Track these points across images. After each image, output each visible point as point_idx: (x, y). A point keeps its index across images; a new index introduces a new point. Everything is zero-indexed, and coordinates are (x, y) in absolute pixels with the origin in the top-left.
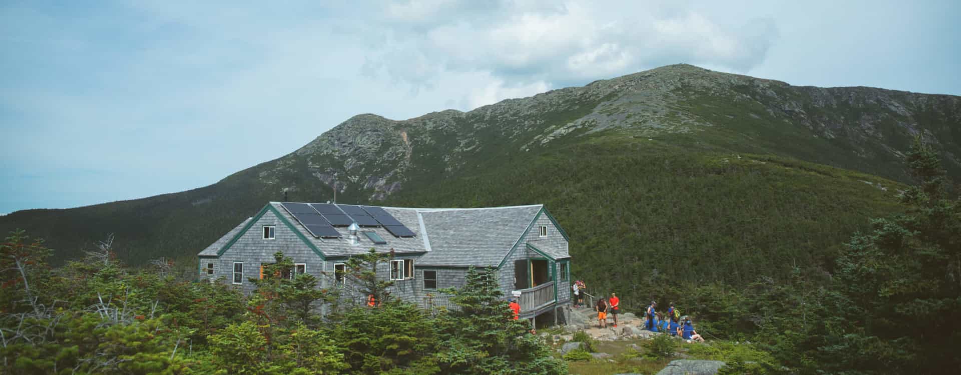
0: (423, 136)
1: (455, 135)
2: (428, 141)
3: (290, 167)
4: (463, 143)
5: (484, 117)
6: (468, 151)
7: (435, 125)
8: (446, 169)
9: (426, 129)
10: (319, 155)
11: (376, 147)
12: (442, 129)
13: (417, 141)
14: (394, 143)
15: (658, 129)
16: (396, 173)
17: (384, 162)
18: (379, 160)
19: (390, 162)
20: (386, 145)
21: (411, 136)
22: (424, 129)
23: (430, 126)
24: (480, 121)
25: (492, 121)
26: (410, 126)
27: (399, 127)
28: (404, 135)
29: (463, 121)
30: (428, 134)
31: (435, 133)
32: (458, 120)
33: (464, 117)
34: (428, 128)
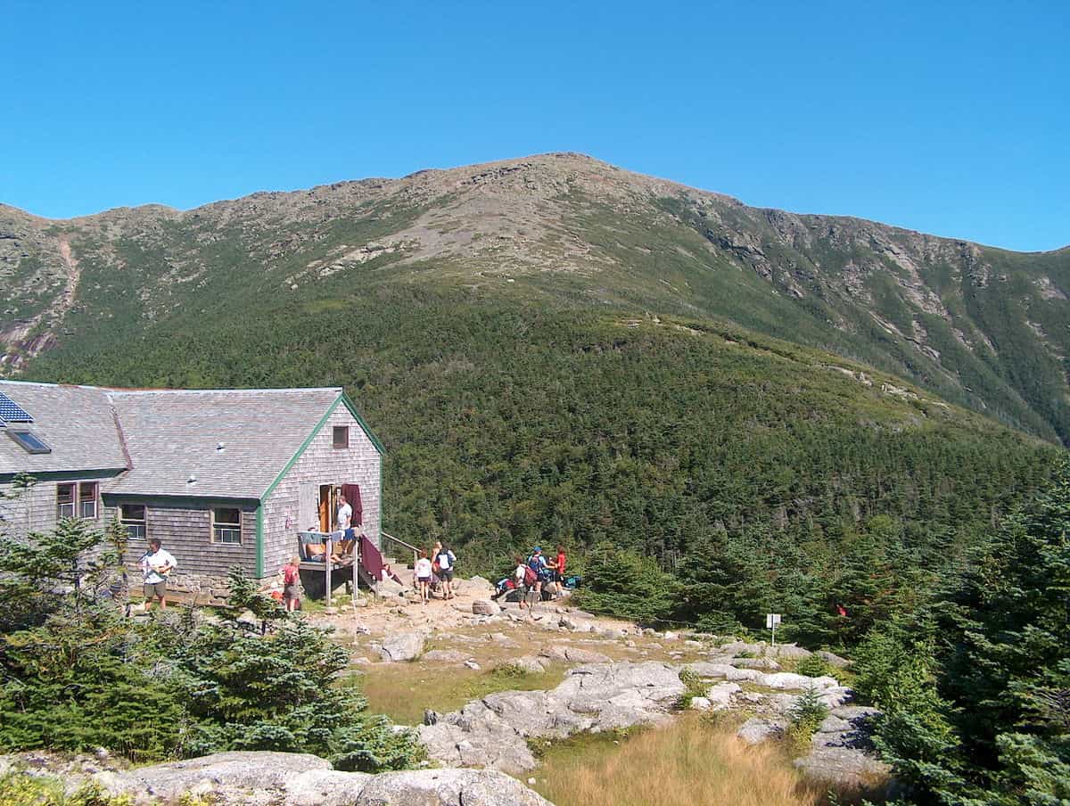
0: (101, 252)
1: (162, 252)
2: (110, 261)
4: (176, 268)
5: (216, 223)
6: (186, 284)
7: (124, 232)
8: (143, 315)
9: (107, 238)
11: (10, 267)
12: (138, 240)
13: (89, 261)
14: (45, 261)
15: (524, 263)
16: (48, 317)
17: (25, 295)
18: (16, 293)
20: (29, 265)
21: (78, 251)
22: (103, 238)
23: (114, 233)
24: (210, 228)
25: (232, 231)
26: (77, 230)
27: (54, 231)
28: (65, 248)
29: (177, 226)
30: (110, 248)
31: (125, 246)
32: (169, 225)
33: (179, 219)
34: (111, 237)
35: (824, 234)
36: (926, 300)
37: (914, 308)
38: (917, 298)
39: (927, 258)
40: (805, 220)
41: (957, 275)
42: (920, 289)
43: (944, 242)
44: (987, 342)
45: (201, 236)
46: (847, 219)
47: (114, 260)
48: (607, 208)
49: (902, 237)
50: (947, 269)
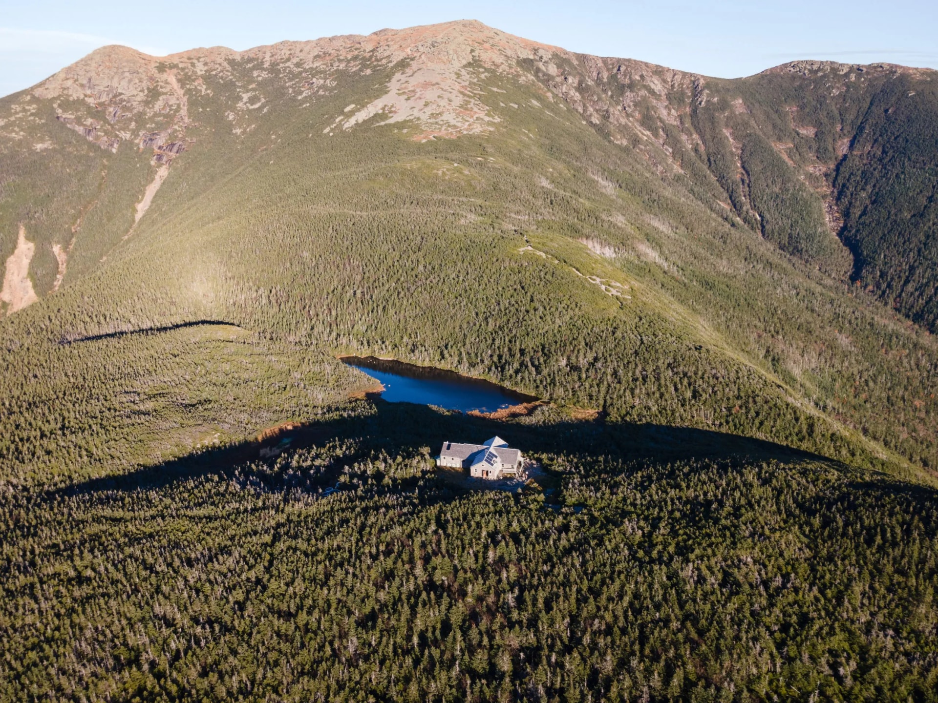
0: (196, 84)
1: (232, 84)
2: (203, 90)
3: (32, 114)
4: (245, 97)
5: (262, 63)
6: (254, 110)
7: (206, 68)
8: (234, 131)
9: (196, 72)
10: (68, 101)
11: (141, 94)
12: (216, 75)
13: (189, 90)
14: (163, 90)
15: (455, 127)
16: (176, 131)
17: (156, 115)
18: (150, 113)
19: (165, 116)
20: (154, 94)
21: (182, 82)
22: (194, 73)
23: (200, 69)
24: (259, 66)
25: (274, 68)
26: (176, 66)
27: (162, 67)
28: (172, 80)
29: (239, 64)
30: (200, 81)
31: (208, 78)
32: (232, 62)
33: (238, 58)
34: (199, 73)
35: (615, 71)
36: (669, 114)
37: (661, 121)
38: (664, 113)
39: (673, 86)
40: (605, 60)
41: (688, 97)
42: (666, 107)
43: (684, 74)
44: (700, 142)
45: (255, 74)
46: (629, 60)
47: (206, 90)
48: (494, 71)
49: (659, 71)
50: (683, 93)
